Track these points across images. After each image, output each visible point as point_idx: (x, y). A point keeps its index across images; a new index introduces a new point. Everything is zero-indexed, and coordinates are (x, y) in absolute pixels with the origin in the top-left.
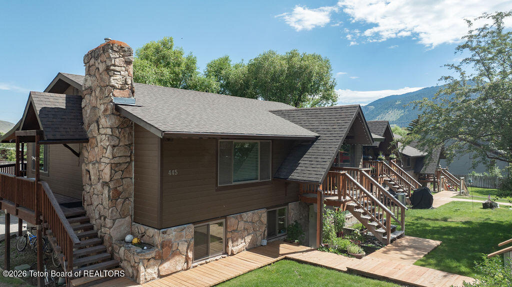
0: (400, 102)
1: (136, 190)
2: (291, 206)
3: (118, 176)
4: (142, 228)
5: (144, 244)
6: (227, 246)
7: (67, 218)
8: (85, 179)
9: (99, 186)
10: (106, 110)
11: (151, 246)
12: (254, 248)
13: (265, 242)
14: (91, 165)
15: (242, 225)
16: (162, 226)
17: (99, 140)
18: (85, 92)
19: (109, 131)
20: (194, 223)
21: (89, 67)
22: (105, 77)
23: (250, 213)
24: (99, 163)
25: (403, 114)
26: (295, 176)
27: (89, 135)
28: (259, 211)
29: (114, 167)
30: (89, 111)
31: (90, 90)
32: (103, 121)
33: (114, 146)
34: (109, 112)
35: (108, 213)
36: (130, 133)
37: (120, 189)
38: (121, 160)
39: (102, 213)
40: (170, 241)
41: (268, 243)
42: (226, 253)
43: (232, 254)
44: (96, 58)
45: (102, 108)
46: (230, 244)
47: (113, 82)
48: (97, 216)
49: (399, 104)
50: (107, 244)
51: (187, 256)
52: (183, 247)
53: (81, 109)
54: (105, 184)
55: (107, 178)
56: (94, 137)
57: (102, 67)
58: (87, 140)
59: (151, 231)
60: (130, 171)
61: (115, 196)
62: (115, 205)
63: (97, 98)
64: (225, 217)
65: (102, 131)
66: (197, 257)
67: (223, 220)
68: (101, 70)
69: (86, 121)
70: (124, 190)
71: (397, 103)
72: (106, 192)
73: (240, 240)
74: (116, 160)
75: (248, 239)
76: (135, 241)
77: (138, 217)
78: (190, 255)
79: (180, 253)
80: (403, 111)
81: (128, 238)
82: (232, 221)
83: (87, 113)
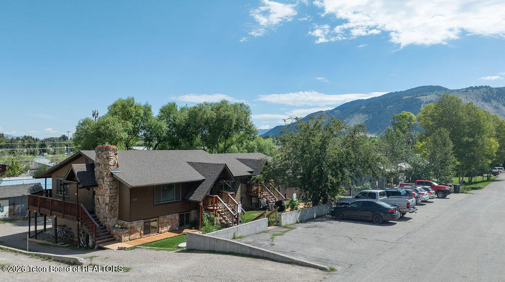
0: (365, 107)
1: (119, 207)
2: (193, 212)
3: (112, 201)
4: (122, 222)
5: (123, 228)
6: (159, 229)
7: (93, 218)
8: (96, 202)
9: (104, 205)
10: (107, 175)
11: (126, 228)
12: (171, 231)
13: (177, 228)
14: (99, 196)
15: (166, 221)
16: (130, 220)
17: (103, 186)
18: (96, 165)
19: (108, 183)
20: (144, 220)
21: (98, 154)
22: (106, 161)
23: (170, 216)
24: (104, 195)
25: (367, 119)
26: (191, 198)
27: (99, 183)
28: (175, 214)
29: (111, 197)
30: (98, 173)
31: (99, 164)
32: (106, 179)
33: (110, 189)
34: (108, 176)
35: (108, 216)
36: (117, 183)
37: (113, 206)
38: (113, 194)
39: (105, 216)
40: (134, 227)
41: (179, 229)
42: (158, 233)
43: (161, 233)
44: (102, 151)
45: (105, 173)
46: (160, 229)
47: (110, 164)
48: (102, 217)
49: (364, 109)
50: (107, 229)
51: (141, 233)
52: (139, 229)
53: (93, 172)
54: (107, 204)
55: (108, 202)
56: (101, 184)
57: (105, 156)
58: (97, 185)
59: (126, 223)
60: (117, 199)
61: (111, 209)
62: (111, 213)
63: (102, 168)
64: (158, 217)
65: (105, 183)
66: (145, 234)
67: (157, 219)
68: (104, 157)
69: (97, 177)
70: (115, 206)
71: (362, 108)
72: (107, 207)
73: (165, 227)
74: (111, 195)
75: (169, 227)
76: (120, 227)
77: (120, 218)
78: (142, 232)
79: (138, 232)
80: (367, 115)
81: (116, 226)
82: (161, 219)
83: (97, 174)
